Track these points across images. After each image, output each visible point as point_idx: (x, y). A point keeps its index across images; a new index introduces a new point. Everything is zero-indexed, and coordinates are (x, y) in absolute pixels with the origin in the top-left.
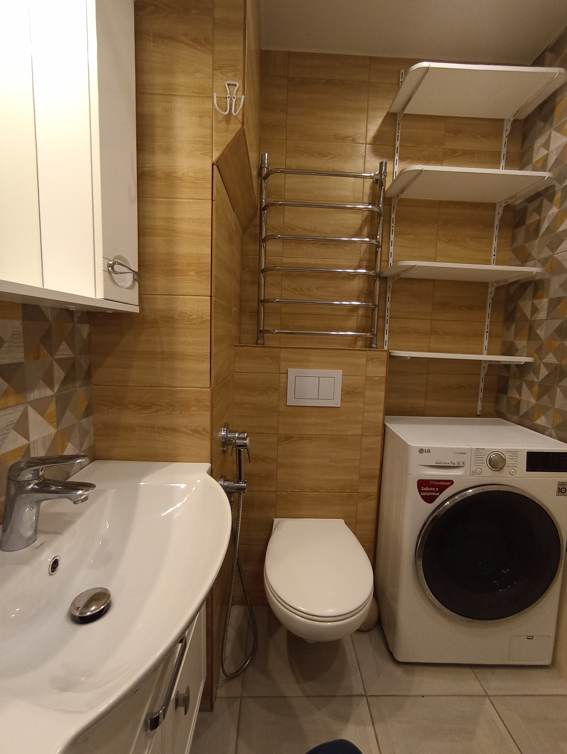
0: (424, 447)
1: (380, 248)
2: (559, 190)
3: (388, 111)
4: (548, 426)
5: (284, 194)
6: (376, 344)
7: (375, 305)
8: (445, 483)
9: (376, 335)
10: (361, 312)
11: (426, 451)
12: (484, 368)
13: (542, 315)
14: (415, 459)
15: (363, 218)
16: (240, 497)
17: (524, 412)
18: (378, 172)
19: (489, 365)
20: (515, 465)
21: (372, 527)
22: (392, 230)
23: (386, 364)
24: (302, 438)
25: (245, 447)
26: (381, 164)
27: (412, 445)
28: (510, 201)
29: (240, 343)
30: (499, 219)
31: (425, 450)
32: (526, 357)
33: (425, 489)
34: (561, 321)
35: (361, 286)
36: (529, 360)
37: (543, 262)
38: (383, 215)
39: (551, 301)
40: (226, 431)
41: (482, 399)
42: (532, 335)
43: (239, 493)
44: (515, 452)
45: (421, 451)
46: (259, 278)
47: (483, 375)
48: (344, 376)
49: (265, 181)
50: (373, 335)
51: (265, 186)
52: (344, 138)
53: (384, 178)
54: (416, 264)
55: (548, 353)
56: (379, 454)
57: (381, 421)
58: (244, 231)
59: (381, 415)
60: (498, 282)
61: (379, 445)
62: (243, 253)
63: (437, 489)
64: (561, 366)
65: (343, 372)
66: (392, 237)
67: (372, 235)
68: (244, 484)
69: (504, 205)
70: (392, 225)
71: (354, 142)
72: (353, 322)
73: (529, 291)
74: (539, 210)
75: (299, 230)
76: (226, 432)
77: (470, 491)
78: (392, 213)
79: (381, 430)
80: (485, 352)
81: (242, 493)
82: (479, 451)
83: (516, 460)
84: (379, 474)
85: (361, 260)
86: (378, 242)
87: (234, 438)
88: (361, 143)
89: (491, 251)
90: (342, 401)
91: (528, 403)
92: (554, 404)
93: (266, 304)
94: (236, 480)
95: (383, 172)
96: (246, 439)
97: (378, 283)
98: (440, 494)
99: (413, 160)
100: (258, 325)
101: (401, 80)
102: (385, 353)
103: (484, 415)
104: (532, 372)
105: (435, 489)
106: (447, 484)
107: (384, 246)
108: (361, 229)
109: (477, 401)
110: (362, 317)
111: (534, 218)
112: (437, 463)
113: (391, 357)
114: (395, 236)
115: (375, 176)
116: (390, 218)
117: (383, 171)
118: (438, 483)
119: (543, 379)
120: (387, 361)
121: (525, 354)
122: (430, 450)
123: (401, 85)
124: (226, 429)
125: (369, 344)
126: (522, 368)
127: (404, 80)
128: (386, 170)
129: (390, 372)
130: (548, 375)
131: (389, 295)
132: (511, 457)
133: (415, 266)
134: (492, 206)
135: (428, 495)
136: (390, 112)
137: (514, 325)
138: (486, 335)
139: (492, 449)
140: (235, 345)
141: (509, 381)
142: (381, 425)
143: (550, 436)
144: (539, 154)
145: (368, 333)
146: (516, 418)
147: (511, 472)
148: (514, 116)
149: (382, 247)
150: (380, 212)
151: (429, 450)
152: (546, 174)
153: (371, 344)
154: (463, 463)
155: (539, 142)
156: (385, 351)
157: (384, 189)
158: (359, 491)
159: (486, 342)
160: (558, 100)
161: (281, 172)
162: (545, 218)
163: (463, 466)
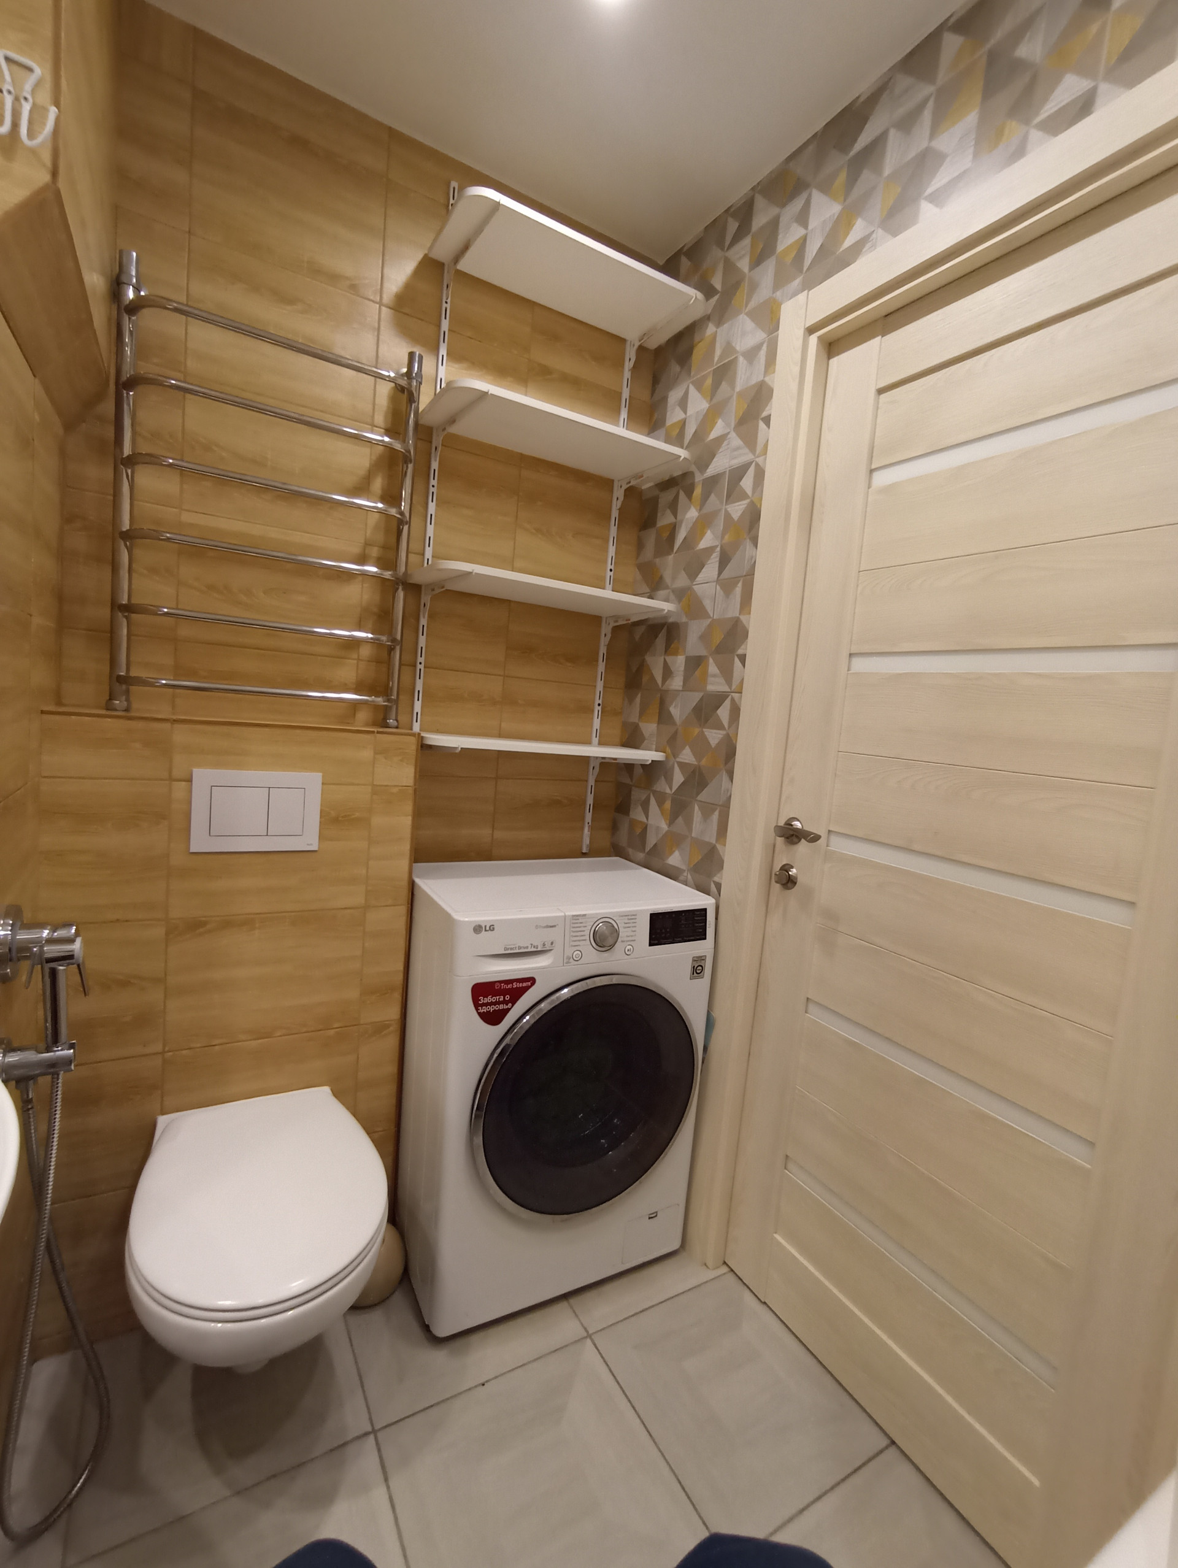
0: (484, 921)
1: (407, 526)
2: (699, 481)
3: (426, 252)
4: (683, 867)
5: (185, 359)
6: (397, 721)
7: (394, 640)
8: (521, 985)
9: (397, 701)
10: (366, 652)
11: (488, 928)
12: (593, 768)
13: (677, 683)
14: (467, 946)
15: (374, 458)
16: (54, 1085)
17: (652, 846)
18: (405, 370)
19: (602, 764)
20: (633, 938)
21: (391, 1088)
22: (433, 493)
23: (413, 761)
24: (227, 924)
25: (71, 961)
26: (411, 355)
27: (462, 919)
28: (633, 483)
29: (59, 703)
30: (619, 509)
31: (485, 926)
32: (656, 751)
33: (486, 1000)
34: (701, 694)
35: (366, 597)
36: (658, 756)
37: (681, 594)
38: (413, 461)
39: (689, 660)
40: (12, 925)
41: (590, 824)
42: (664, 717)
43: (53, 1074)
44: (631, 917)
45: (478, 929)
46: (115, 553)
47: (591, 781)
48: (326, 784)
49: (129, 319)
50: (388, 700)
51: (129, 328)
52: (334, 278)
53: (416, 386)
54: (473, 570)
55: (683, 748)
56: (401, 943)
57: (406, 876)
58: (69, 426)
59: (404, 863)
60: (616, 618)
61: (401, 924)
62: (66, 484)
63: (508, 997)
64: (699, 767)
65: (323, 776)
66: (432, 507)
67: (391, 497)
68: (67, 1050)
69: (625, 487)
70: (433, 482)
71: (353, 292)
72: (348, 671)
73: (660, 642)
74: (674, 506)
75: (224, 454)
76: (11, 931)
77: (566, 990)
78: (433, 460)
79: (404, 893)
80: (595, 740)
81: (62, 1072)
82: (578, 919)
83: (634, 929)
84: (403, 982)
85: (367, 544)
86: (402, 513)
87: (38, 942)
88: (369, 300)
89: (606, 562)
90: (322, 837)
91: (658, 828)
92: (690, 830)
93: (133, 616)
94: (42, 1046)
95: (416, 374)
96: (71, 941)
97: (401, 594)
98: (512, 1006)
99: (473, 363)
100: (113, 662)
101: (452, 201)
102: (413, 740)
103: (594, 852)
104: (663, 777)
105: (504, 998)
106: (525, 984)
107: (416, 522)
108: (368, 479)
109: (582, 829)
110: (369, 661)
111: (665, 519)
112: (508, 949)
113: (425, 748)
114: (437, 505)
115: (398, 379)
116: (429, 468)
117: (416, 372)
118: (510, 986)
119: (677, 789)
120: (417, 754)
121: (654, 747)
122: (493, 925)
123: (453, 209)
124: (11, 922)
125: (382, 720)
126: (651, 770)
127: (456, 202)
128: (421, 371)
129: (423, 775)
130: (683, 783)
131: (423, 621)
132: (627, 925)
133: (471, 573)
134: (607, 484)
135: (492, 1010)
136: (430, 256)
137: (639, 695)
138: (597, 708)
139: (597, 914)
140: (42, 711)
141: (632, 793)
142: (405, 883)
143: (686, 883)
144: (674, 416)
145: (379, 697)
146: (641, 856)
147: (626, 950)
148: (640, 341)
149: (410, 523)
150: (407, 454)
151: (492, 927)
152: (682, 453)
153: (385, 719)
154: (552, 943)
155: (674, 396)
156: (414, 735)
157: (417, 408)
158: (362, 1022)
159: (597, 723)
160: (697, 338)
161: (176, 310)
162: (681, 522)
163: (551, 950)
